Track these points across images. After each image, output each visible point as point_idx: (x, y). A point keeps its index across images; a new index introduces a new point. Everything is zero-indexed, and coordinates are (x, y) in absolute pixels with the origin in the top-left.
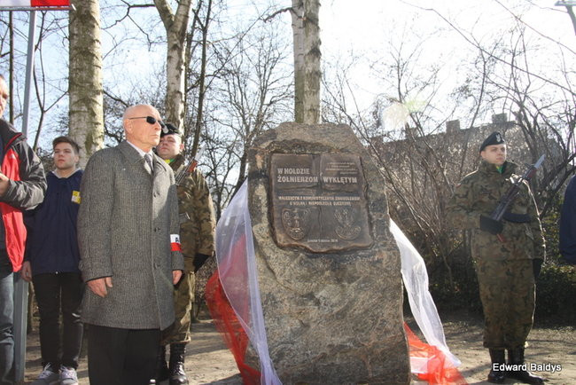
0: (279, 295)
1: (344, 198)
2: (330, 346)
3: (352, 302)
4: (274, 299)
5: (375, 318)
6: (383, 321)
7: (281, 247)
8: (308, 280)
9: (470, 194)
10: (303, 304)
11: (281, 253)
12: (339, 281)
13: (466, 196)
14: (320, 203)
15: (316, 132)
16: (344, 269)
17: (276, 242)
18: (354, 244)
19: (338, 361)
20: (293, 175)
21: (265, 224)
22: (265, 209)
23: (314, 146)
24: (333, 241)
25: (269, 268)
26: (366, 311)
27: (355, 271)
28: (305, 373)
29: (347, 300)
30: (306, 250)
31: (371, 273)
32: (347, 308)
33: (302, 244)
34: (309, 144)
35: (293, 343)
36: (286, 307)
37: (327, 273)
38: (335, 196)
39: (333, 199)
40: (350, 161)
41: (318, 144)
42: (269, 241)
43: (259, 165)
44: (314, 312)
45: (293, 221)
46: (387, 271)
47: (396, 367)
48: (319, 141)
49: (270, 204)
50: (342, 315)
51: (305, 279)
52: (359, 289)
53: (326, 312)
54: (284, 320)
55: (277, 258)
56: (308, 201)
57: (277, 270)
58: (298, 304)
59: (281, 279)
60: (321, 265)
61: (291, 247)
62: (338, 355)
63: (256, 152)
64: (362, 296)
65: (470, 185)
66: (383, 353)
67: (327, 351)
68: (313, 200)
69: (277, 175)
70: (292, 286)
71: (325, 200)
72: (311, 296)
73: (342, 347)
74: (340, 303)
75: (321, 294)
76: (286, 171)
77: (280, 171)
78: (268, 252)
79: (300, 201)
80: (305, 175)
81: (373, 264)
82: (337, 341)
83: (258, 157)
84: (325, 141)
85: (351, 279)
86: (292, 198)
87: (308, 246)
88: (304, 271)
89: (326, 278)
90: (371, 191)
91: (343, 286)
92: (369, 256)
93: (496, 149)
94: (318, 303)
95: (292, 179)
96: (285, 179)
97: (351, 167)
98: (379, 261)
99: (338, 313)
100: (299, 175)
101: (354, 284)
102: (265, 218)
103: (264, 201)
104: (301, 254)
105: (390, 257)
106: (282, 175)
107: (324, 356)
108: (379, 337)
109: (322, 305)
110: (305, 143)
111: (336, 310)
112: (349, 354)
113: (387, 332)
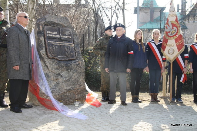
0: (50, 74)
1: (68, 43)
2: (66, 89)
3: (72, 76)
4: (48, 75)
5: (78, 81)
6: (80, 82)
7: (50, 58)
8: (58, 69)
9: (101, 44)
10: (57, 77)
11: (49, 60)
12: (68, 70)
13: (100, 45)
14: (61, 44)
15: (58, 19)
16: (69, 66)
17: (48, 57)
18: (71, 58)
19: (68, 94)
20: (52, 34)
21: (44, 50)
22: (44, 45)
23: (58, 24)
24: (65, 57)
25: (46, 65)
26: (75, 79)
27: (72, 67)
28: (59, 98)
29: (70, 76)
30: (57, 60)
31: (77, 68)
32: (70, 78)
33: (56, 58)
34: (56, 23)
35: (55, 89)
36: (52, 77)
37: (64, 67)
38: (65, 42)
39: (64, 43)
40: (69, 31)
41: (59, 24)
42: (46, 56)
43: (41, 29)
44: (61, 79)
45: (53, 50)
46: (81, 67)
47: (83, 96)
48: (59, 23)
49: (45, 43)
50: (69, 80)
51: (57, 69)
52: (73, 73)
53: (64, 79)
54: (52, 82)
55: (49, 62)
56: (57, 43)
57: (49, 66)
58: (56, 77)
59: (50, 69)
60: (62, 65)
61: (53, 58)
62: (68, 93)
63: (40, 25)
64: (74, 75)
65: (101, 42)
66: (80, 92)
67: (65, 91)
68: (59, 43)
69: (47, 33)
70: (54, 71)
71: (62, 44)
72: (59, 74)
73: (69, 90)
74: (68, 76)
75: (62, 74)
76: (50, 32)
77: (48, 32)
78: (46, 60)
79: (54, 43)
80: (55, 34)
81: (77, 65)
82: (68, 88)
83: (41, 27)
84: (61, 23)
85: (71, 69)
86: (52, 42)
87: (58, 58)
88: (57, 66)
89: (64, 69)
90: (75, 42)
91: (69, 71)
92: (76, 62)
93: (110, 31)
94: (61, 76)
95: (52, 36)
96: (50, 35)
97: (69, 33)
98: (79, 64)
99: (68, 80)
100: (54, 34)
101: (72, 71)
102: (44, 48)
103: (43, 42)
104: (56, 61)
105: (82, 63)
106: (49, 34)
107: (64, 93)
108: (79, 87)
109: (63, 77)
110: (55, 23)
111: (67, 79)
112: (71, 92)
113: (81, 85)
